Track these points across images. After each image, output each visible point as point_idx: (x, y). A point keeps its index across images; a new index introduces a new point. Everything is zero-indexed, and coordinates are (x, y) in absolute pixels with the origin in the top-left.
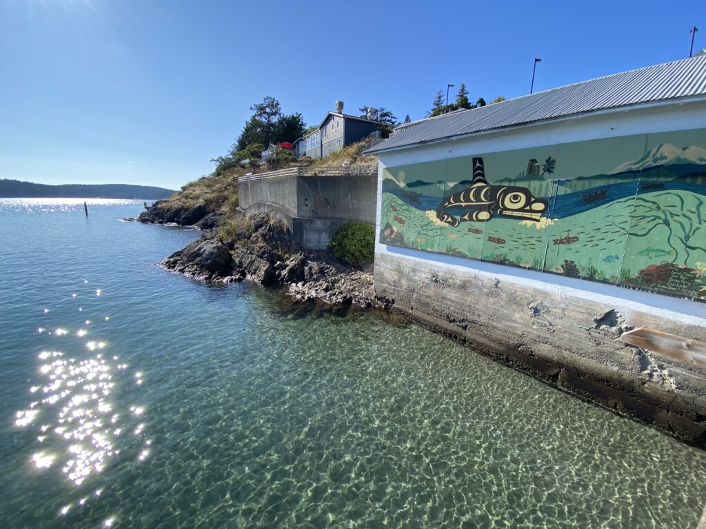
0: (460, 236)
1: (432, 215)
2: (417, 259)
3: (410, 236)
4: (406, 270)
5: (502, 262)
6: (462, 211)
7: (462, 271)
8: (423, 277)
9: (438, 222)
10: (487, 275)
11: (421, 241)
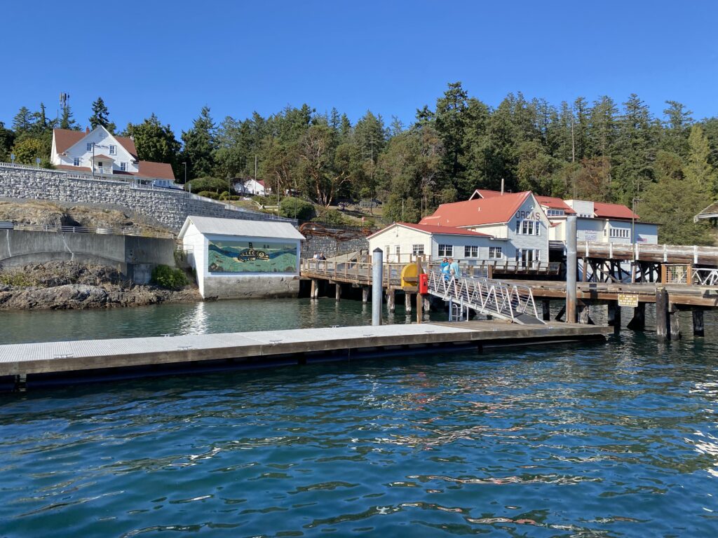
0: (247, 265)
1: (236, 259)
2: (230, 276)
3: (226, 267)
4: (224, 281)
5: (260, 272)
6: (247, 258)
7: (248, 276)
8: (233, 282)
9: (239, 261)
10: (256, 276)
11: (231, 269)
